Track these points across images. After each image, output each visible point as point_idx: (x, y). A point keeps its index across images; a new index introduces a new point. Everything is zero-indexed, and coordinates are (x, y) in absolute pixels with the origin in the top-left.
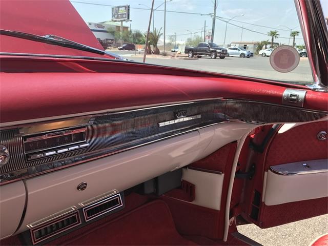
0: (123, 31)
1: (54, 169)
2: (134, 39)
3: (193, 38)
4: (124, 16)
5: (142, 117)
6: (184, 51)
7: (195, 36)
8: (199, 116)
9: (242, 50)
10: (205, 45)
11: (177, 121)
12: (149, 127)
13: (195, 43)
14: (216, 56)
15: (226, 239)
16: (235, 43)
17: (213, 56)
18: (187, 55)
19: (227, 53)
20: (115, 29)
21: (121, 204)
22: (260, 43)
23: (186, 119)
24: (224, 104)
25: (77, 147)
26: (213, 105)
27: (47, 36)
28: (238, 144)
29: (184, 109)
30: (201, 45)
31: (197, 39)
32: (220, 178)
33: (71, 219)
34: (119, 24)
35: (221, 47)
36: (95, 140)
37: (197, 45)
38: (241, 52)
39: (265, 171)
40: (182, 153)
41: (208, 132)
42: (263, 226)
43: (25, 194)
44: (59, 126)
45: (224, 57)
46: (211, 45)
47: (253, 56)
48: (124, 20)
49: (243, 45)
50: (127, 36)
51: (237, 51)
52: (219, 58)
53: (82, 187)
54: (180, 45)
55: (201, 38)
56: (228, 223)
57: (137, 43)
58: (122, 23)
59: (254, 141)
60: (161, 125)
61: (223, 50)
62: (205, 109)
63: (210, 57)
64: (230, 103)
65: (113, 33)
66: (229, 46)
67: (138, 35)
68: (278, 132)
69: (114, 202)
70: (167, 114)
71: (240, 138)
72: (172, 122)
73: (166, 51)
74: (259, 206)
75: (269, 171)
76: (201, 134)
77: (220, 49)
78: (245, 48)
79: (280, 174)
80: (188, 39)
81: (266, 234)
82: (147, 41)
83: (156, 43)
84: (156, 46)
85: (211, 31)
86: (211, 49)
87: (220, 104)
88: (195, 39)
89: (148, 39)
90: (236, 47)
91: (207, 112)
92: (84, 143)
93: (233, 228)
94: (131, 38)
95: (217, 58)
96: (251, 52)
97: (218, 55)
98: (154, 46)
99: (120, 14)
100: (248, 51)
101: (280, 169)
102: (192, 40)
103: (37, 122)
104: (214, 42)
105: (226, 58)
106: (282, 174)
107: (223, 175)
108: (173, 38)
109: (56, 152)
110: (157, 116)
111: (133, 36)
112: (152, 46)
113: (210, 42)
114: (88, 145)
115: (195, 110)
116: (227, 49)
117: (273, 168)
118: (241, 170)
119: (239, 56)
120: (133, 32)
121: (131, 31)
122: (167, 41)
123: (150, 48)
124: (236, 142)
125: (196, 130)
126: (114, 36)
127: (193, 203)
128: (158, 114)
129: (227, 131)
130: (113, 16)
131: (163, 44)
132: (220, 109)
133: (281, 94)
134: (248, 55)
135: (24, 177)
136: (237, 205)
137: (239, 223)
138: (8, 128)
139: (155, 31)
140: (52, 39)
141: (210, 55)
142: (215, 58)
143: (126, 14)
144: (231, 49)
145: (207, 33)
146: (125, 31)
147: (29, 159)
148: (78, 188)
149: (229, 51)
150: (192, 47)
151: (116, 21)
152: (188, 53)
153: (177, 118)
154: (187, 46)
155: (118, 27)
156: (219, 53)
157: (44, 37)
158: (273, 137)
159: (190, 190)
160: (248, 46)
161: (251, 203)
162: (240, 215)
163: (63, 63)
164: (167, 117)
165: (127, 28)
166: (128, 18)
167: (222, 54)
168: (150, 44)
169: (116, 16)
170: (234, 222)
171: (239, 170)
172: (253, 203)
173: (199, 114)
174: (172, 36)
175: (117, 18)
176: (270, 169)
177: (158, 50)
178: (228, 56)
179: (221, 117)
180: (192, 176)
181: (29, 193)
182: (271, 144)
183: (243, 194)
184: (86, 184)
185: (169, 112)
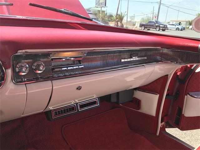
0: (102, 13)
1: (65, 77)
2: (108, 18)
3: (145, 17)
4: (103, 4)
5: (112, 55)
6: (139, 25)
7: (147, 16)
8: (146, 58)
9: (178, 25)
10: (153, 22)
11: (132, 59)
12: (116, 60)
13: (146, 21)
14: (160, 29)
15: (158, 134)
16: (173, 21)
17: (158, 29)
18: (141, 28)
19: (167, 27)
20: (97, 12)
21: (98, 104)
22: (191, 21)
23: (137, 59)
24: (161, 51)
25: (78, 67)
26: (154, 52)
27: (63, 10)
28: (169, 77)
29: (136, 53)
30: (150, 22)
31: (147, 18)
32: (156, 97)
33: (72, 108)
34: (99, 9)
35: (163, 23)
36: (86, 64)
37: (148, 22)
38: (177, 27)
39: (185, 95)
40: (134, 79)
41: (151, 68)
42: (182, 129)
43: (51, 88)
44: (69, 55)
45: (165, 30)
46: (157, 22)
47: (185, 29)
48: (103, 7)
49: (178, 23)
50: (104, 16)
51: (174, 26)
52: (161, 30)
53: (79, 88)
54: (137, 22)
55: (150, 18)
56: (160, 125)
57: (110, 21)
58: (101, 9)
59: (179, 77)
60: (123, 60)
61: (165, 26)
62: (149, 53)
63: (156, 30)
64: (165, 51)
65: (96, 14)
66: (169, 23)
67: (111, 16)
68: (195, 71)
69: (95, 103)
70: (126, 54)
71: (170, 73)
72: (129, 60)
73: (127, 26)
74: (180, 117)
75: (188, 95)
76: (146, 68)
77: (163, 25)
78: (180, 24)
79: (195, 97)
80: (142, 18)
81: (184, 138)
82: (116, 20)
83: (122, 21)
84: (122, 23)
85: (157, 13)
86: (156, 25)
87: (159, 51)
88: (146, 18)
89: (117, 18)
90: (174, 24)
91: (151, 55)
92: (81, 65)
93: (163, 129)
94: (106, 17)
95: (160, 30)
96: (184, 27)
97: (161, 28)
98: (121, 23)
99: (101, 3)
100: (181, 26)
101: (196, 95)
102: (145, 19)
103: (59, 51)
104: (158, 20)
105: (166, 30)
106: (196, 98)
107: (158, 95)
108: (133, 17)
109: (67, 68)
110: (120, 55)
111: (108, 16)
112: (119, 23)
113: (156, 20)
114: (83, 66)
115: (143, 53)
116: (167, 25)
117: (191, 93)
118: (170, 94)
119: (175, 29)
120: (108, 14)
121: (107, 14)
122: (129, 20)
123: (118, 24)
124: (167, 75)
125: (143, 66)
126: (96, 16)
127: (139, 111)
128: (121, 54)
129: (162, 68)
130: (96, 4)
131: (126, 22)
132: (159, 54)
133: (197, 45)
134: (182, 29)
135: (52, 79)
136: (167, 115)
137: (167, 127)
138: (44, 53)
139: (122, 13)
140: (65, 11)
141: (156, 29)
142: (159, 31)
143: (104, 3)
144: (170, 25)
145: (154, 14)
146: (103, 13)
147: (54, 71)
148: (77, 89)
149: (168, 26)
150: (144, 23)
151: (98, 7)
152: (141, 27)
153: (132, 58)
154: (141, 22)
155: (99, 11)
156: (161, 27)
157: (61, 10)
158: (192, 74)
159: (137, 103)
160: (181, 23)
161: (175, 114)
162: (167, 122)
163: (70, 24)
164: (126, 56)
165: (104, 11)
166: (105, 6)
167: (164, 28)
168: (118, 21)
169: (98, 4)
170: (164, 125)
171: (169, 94)
172: (176, 114)
173: (146, 56)
174: (132, 16)
175: (99, 5)
176: (189, 95)
177: (123, 25)
178: (168, 29)
179: (159, 59)
180: (139, 95)
181: (53, 88)
182: (190, 79)
183: (170, 109)
184: (81, 87)
185: (127, 53)
